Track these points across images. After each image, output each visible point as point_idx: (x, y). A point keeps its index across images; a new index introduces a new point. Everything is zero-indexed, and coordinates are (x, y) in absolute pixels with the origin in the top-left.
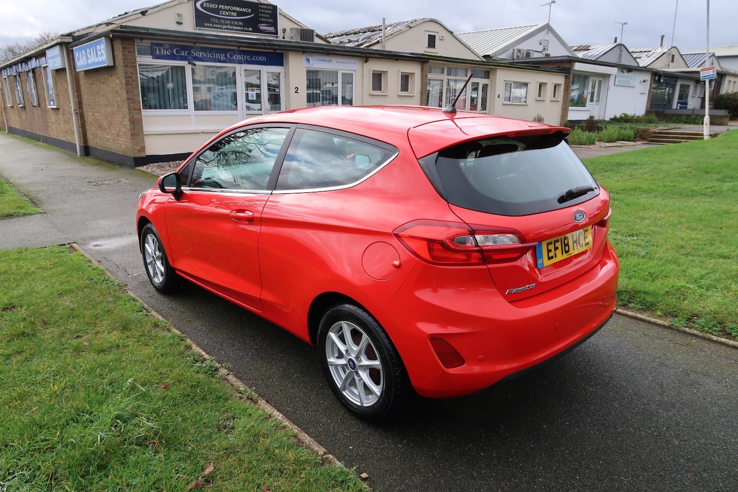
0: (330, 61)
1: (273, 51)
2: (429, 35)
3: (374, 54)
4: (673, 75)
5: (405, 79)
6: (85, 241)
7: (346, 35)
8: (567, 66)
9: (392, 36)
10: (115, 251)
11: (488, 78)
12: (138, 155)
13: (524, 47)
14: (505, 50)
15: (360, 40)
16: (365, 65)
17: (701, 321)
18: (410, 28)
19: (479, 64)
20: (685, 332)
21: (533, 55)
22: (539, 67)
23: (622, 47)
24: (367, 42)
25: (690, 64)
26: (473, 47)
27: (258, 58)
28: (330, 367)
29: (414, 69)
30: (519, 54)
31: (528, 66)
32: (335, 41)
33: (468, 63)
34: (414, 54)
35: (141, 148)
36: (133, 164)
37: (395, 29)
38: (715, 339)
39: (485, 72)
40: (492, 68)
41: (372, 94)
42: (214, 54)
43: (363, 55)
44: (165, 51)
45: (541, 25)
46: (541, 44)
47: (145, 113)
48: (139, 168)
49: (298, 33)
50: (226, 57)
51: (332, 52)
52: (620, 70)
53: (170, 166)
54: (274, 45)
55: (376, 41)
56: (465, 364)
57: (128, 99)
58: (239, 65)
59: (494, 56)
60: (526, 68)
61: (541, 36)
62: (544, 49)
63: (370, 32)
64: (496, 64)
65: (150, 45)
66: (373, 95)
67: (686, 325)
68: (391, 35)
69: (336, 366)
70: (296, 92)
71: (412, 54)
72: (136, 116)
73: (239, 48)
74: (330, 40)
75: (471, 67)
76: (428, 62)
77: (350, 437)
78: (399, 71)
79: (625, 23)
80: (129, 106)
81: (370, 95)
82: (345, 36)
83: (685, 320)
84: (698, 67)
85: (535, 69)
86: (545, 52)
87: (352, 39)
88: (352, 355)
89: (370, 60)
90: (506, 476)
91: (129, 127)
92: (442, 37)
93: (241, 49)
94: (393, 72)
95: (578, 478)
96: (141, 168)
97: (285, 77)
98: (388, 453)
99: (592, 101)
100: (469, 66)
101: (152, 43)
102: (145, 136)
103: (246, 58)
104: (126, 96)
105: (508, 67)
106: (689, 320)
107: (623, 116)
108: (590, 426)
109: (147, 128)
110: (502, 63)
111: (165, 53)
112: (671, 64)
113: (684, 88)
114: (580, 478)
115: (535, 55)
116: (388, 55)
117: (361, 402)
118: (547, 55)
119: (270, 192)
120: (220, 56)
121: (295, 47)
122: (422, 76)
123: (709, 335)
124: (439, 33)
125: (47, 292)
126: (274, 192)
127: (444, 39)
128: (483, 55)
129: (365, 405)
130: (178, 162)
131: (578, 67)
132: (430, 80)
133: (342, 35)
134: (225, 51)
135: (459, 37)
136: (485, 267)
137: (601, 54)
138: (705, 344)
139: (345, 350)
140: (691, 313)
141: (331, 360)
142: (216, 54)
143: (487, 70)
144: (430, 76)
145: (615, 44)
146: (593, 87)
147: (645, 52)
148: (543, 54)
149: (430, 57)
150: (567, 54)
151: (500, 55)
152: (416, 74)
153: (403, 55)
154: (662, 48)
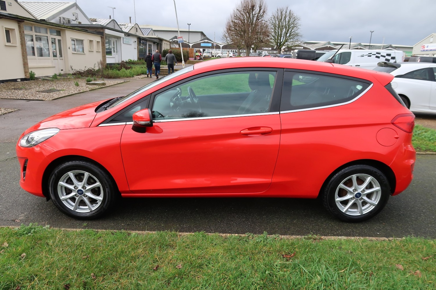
4: (145, 39)
5: (8, 32)
8: (101, 31)
11: (60, 35)
13: (66, 16)
14: (54, 17)
19: (56, 26)
21: (72, 22)
22: (87, 30)
23: (115, 21)
25: (145, 33)
28: (337, 204)
29: (13, 26)
31: (81, 29)
34: (11, 14)
40: (61, 29)
45: (71, 3)
46: (74, 15)
52: (125, 35)
59: (48, 20)
60: (82, 30)
61: (73, 10)
62: (76, 19)
64: (63, 26)
75: (49, 27)
76: (24, 21)
78: (3, 27)
79: (115, 8)
84: (147, 35)
88: (358, 191)
92: (10, 3)
99: (114, 52)
105: (72, 29)
107: (129, 60)
112: (137, 33)
113: (150, 46)
115: (73, 23)
118: (80, 23)
122: (20, 32)
124: (8, 1)
126: (281, 112)
127: (12, 4)
128: (40, 19)
129: (364, 213)
131: (107, 31)
135: (22, 4)
137: (106, 24)
141: (337, 199)
143: (59, 30)
144: (25, 32)
145: (110, 20)
146: (114, 45)
147: (123, 25)
148: (77, 22)
149: (24, 18)
150: (89, 23)
151: (51, 20)
152: (15, 29)
153: (5, 14)
154: (131, 24)
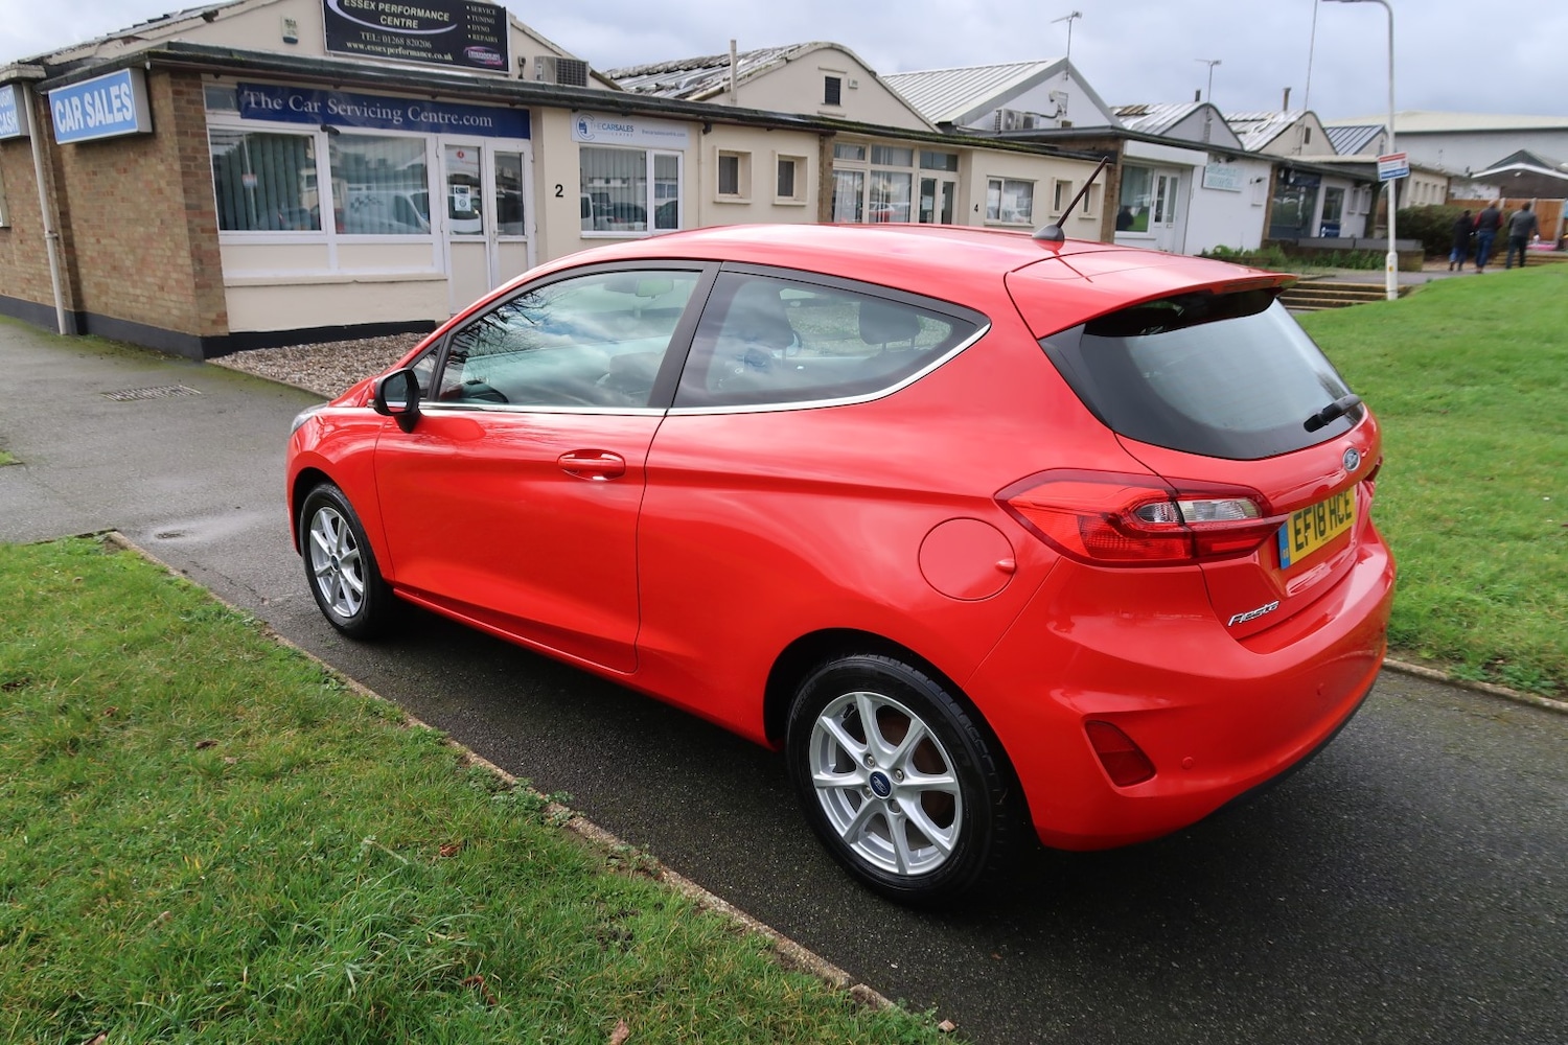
0: (630, 129)
1: (508, 106)
2: (827, 78)
3: (723, 115)
4: (1312, 168)
5: (787, 168)
6: (136, 527)
7: (649, 74)
8: (1111, 147)
9: (750, 79)
10: (214, 548)
11: (955, 170)
12: (211, 332)
13: (1021, 105)
14: (980, 112)
15: (682, 86)
16: (703, 138)
17: (1515, 668)
18: (788, 61)
19: (937, 141)
20: (1485, 693)
21: (1038, 123)
22: (1055, 149)
23: (1211, 110)
24: (696, 89)
25: (1341, 146)
26: (916, 104)
27: (475, 121)
28: (818, 791)
29: (805, 149)
30: (1010, 121)
31: (1032, 146)
32: (628, 86)
33: (915, 138)
34: (803, 117)
35: (218, 316)
36: (200, 351)
37: (756, 64)
38: (1547, 704)
39: (949, 156)
40: (961, 149)
41: (718, 200)
42: (379, 110)
43: (701, 118)
44: (269, 100)
45: (1052, 61)
46: (1052, 101)
47: (227, 237)
48: (214, 361)
49: (553, 67)
50: (404, 115)
51: (634, 110)
52: (1212, 158)
53: (285, 356)
54: (512, 93)
55: (717, 88)
56: (1156, 776)
57: (188, 207)
58: (433, 134)
59: (960, 124)
60: (1030, 149)
61: (1054, 84)
62: (1060, 111)
63: (700, 70)
64: (971, 141)
65: (236, 87)
66: (721, 203)
67: (1485, 678)
68: (749, 75)
69: (832, 790)
70: (557, 195)
71: (799, 116)
72: (206, 246)
73: (434, 97)
74: (620, 83)
75: (920, 146)
76: (834, 134)
77: (883, 943)
78: (773, 152)
79: (1217, 63)
80: (189, 222)
81: (715, 203)
82: (645, 77)
83: (1480, 667)
84: (1356, 153)
85: (1047, 151)
86: (1061, 118)
87: (664, 84)
88: (881, 765)
89: (713, 127)
90: (1239, 1009)
91: (190, 270)
92: (855, 82)
93: (439, 99)
94: (762, 155)
95: (1385, 1004)
96: (220, 361)
97: (533, 162)
98: (977, 973)
99: (1158, 219)
100: (916, 145)
101: (239, 84)
102: (226, 290)
103: (449, 119)
104: (183, 201)
105: (995, 147)
106: (1488, 666)
107: (1219, 250)
108: (1372, 894)
109: (231, 272)
110: (981, 139)
111: (270, 106)
112: (1304, 146)
113: (1333, 195)
114: (1389, 1005)
115: (1042, 125)
116: (752, 119)
117: (900, 864)
118: (1066, 125)
119: (662, 412)
120: (392, 115)
121: (557, 97)
122: (821, 165)
123: (1533, 697)
124: (848, 75)
125: (93, 643)
126: (672, 411)
127: (858, 86)
128: (937, 122)
129: (910, 872)
130: (301, 346)
131: (1132, 149)
132: (837, 172)
133: (640, 74)
134: (403, 104)
135: (890, 82)
136: (1195, 568)
137: (1171, 124)
138: (1532, 715)
139: (861, 754)
140: (1490, 652)
141: (821, 776)
142: (384, 111)
143: (954, 153)
144: (837, 164)
145: (1197, 105)
146: (1161, 193)
147: (1253, 120)
148: (1058, 121)
149: (838, 125)
150: (1106, 123)
151: (971, 122)
152: (809, 159)
153: (783, 118)
154: (1286, 114)
